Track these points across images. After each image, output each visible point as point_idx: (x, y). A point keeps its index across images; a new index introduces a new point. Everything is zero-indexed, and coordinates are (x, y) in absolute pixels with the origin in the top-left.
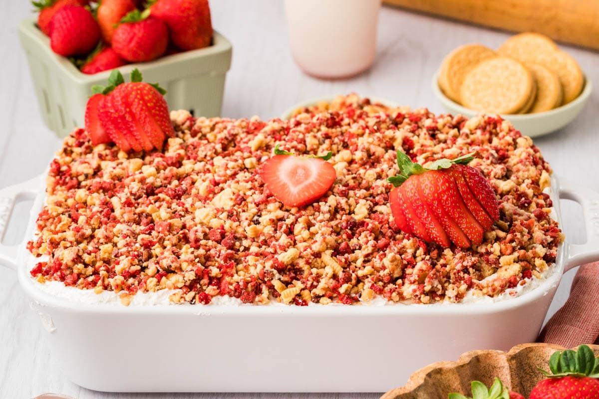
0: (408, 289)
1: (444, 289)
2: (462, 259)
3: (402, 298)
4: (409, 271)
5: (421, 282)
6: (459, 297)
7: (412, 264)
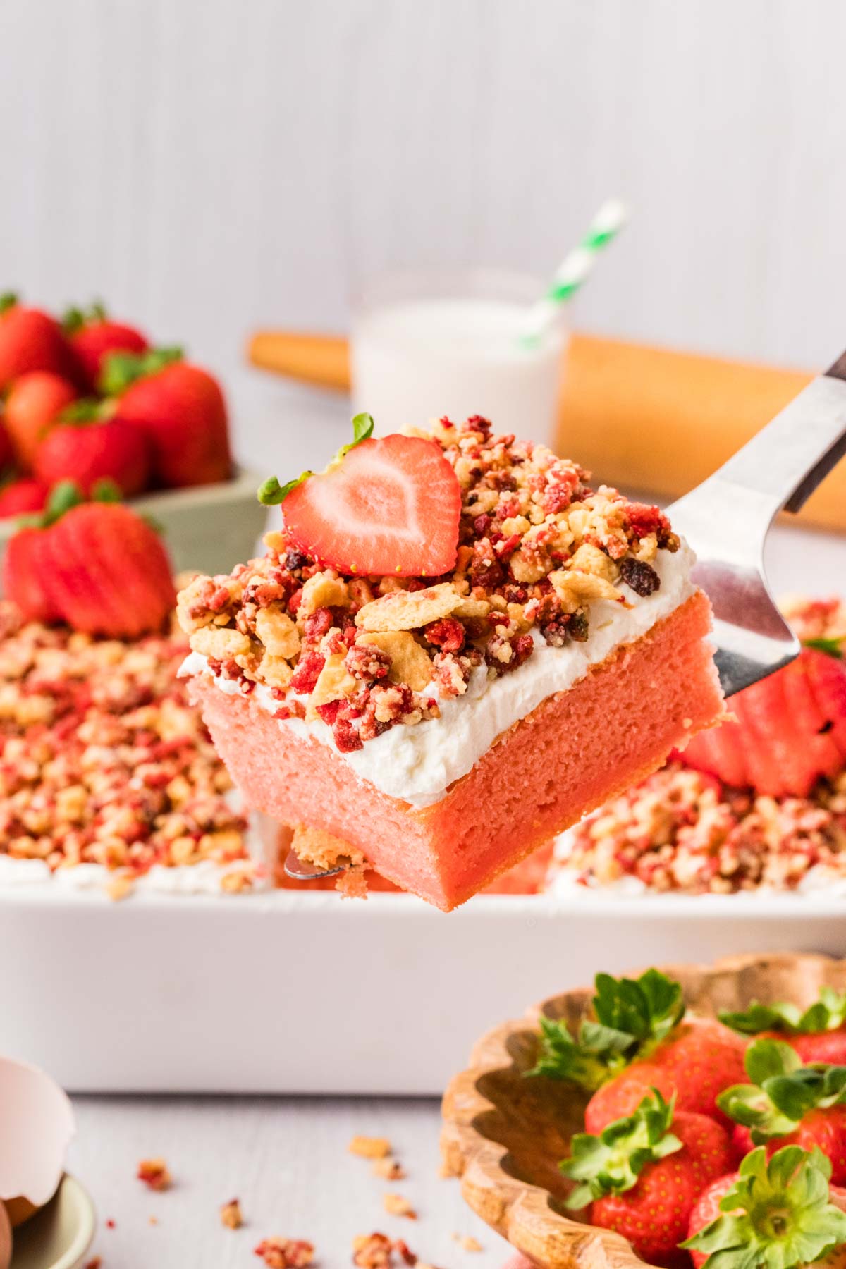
0: (687, 865)
1: (762, 867)
2: (799, 813)
3: (673, 884)
4: (684, 834)
5: (713, 851)
6: (792, 880)
7: (690, 819)
